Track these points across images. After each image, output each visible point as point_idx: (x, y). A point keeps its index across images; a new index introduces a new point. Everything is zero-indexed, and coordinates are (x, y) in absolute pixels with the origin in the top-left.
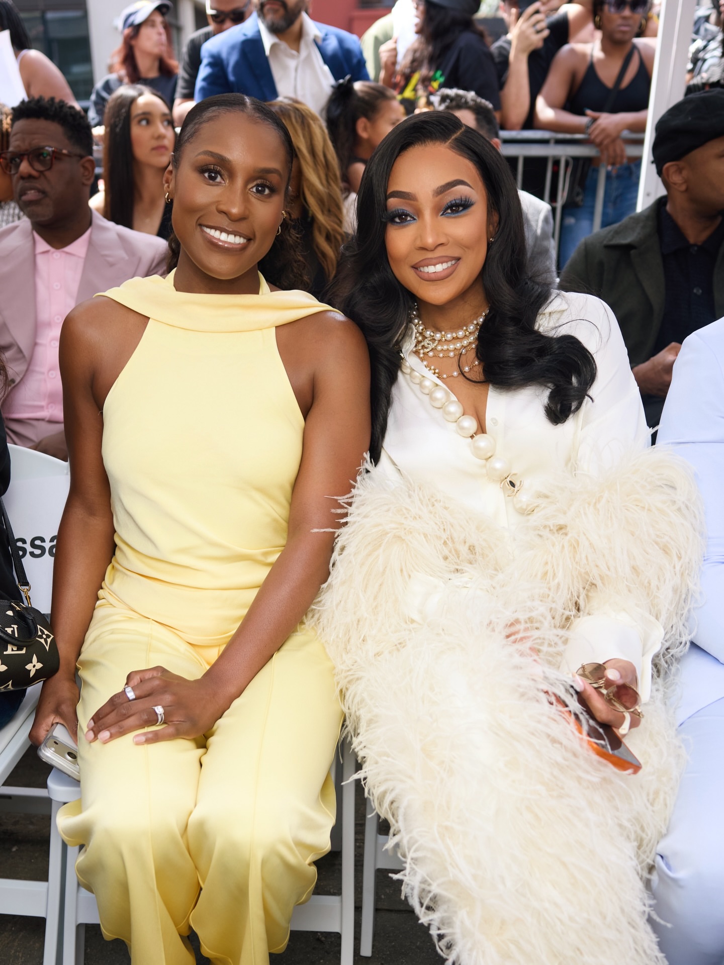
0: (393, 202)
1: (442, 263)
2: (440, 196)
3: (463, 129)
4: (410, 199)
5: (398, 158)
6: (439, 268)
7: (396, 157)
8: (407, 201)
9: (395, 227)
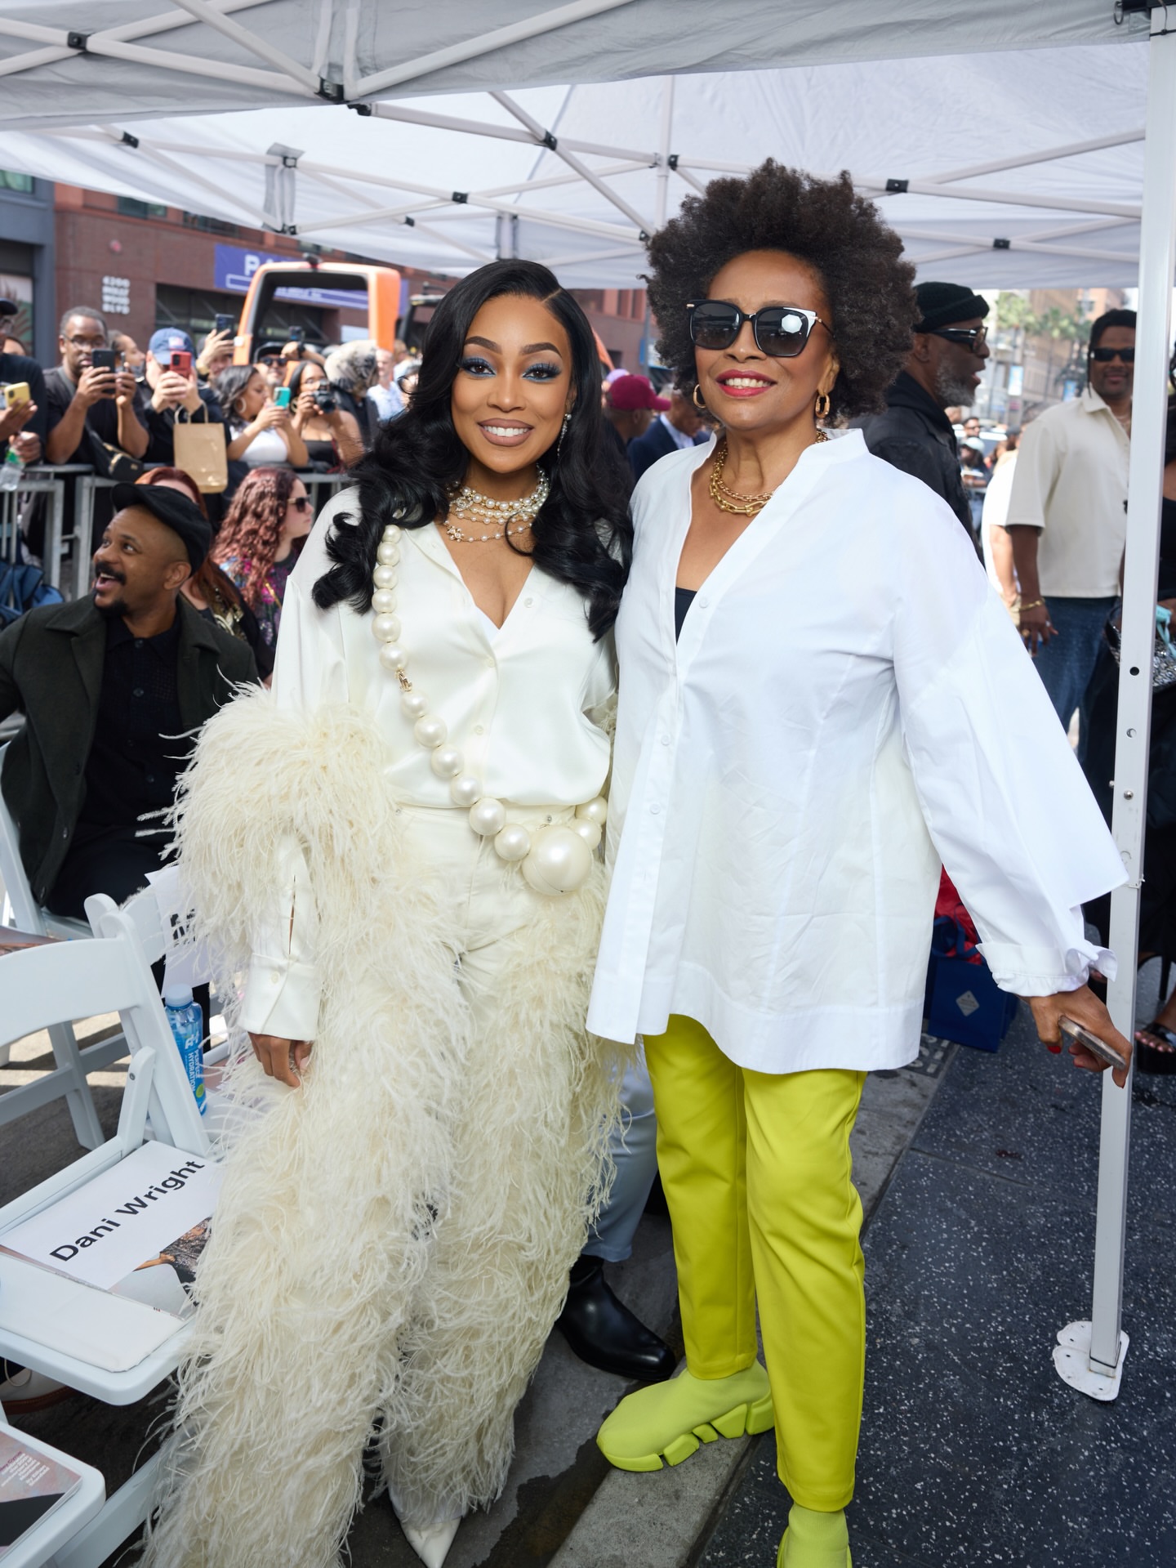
0: (472, 350)
1: (514, 428)
2: (527, 356)
3: (559, 291)
4: (493, 350)
5: (487, 303)
6: (510, 433)
7: (485, 300)
8: (489, 351)
9: (469, 375)
